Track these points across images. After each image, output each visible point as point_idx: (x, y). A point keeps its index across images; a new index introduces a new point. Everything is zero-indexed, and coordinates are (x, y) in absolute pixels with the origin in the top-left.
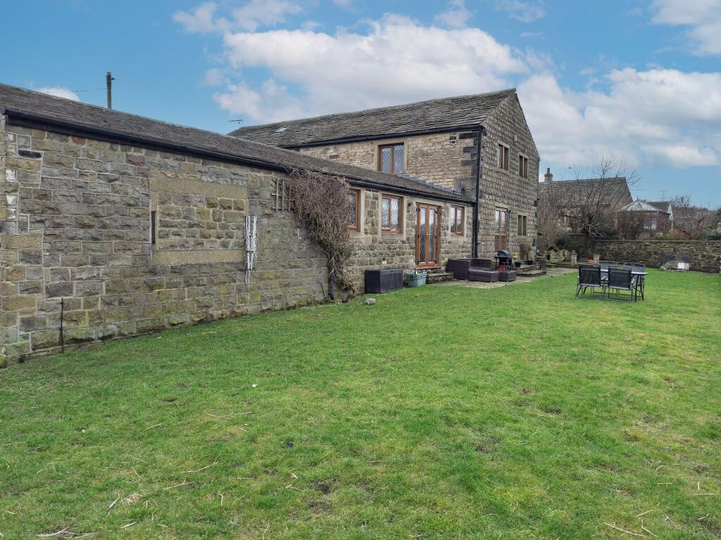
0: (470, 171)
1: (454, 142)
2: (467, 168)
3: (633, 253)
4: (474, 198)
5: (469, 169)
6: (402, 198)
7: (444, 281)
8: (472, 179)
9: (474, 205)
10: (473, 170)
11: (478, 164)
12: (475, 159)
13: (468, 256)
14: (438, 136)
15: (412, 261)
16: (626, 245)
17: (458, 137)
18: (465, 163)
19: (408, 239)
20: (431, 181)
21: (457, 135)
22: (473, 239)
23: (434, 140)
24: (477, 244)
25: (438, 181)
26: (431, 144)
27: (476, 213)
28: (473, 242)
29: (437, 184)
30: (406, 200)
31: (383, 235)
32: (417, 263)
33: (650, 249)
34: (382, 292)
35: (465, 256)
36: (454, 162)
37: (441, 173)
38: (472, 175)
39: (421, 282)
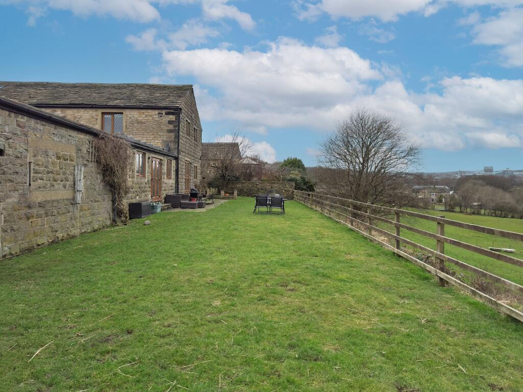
0: (173, 137)
1: (161, 116)
2: (171, 134)
3: (250, 189)
4: (176, 154)
5: (172, 135)
6: (145, 153)
7: (167, 209)
8: (174, 142)
9: (177, 159)
10: (176, 136)
11: (179, 133)
12: (176, 129)
13: (173, 193)
14: (150, 111)
15: (150, 196)
16: (246, 185)
17: (164, 113)
18: (170, 131)
19: (148, 182)
20: (144, 141)
21: (164, 112)
22: (176, 182)
23: (147, 114)
24: (178, 185)
25: (149, 141)
26: (144, 116)
27: (177, 164)
28: (176, 183)
29: (149, 143)
30: (147, 155)
31: (137, 179)
32: (152, 197)
33: (259, 186)
34: (143, 217)
35: (172, 192)
36: (162, 130)
37: (152, 136)
38: (175, 139)
39: (159, 210)
